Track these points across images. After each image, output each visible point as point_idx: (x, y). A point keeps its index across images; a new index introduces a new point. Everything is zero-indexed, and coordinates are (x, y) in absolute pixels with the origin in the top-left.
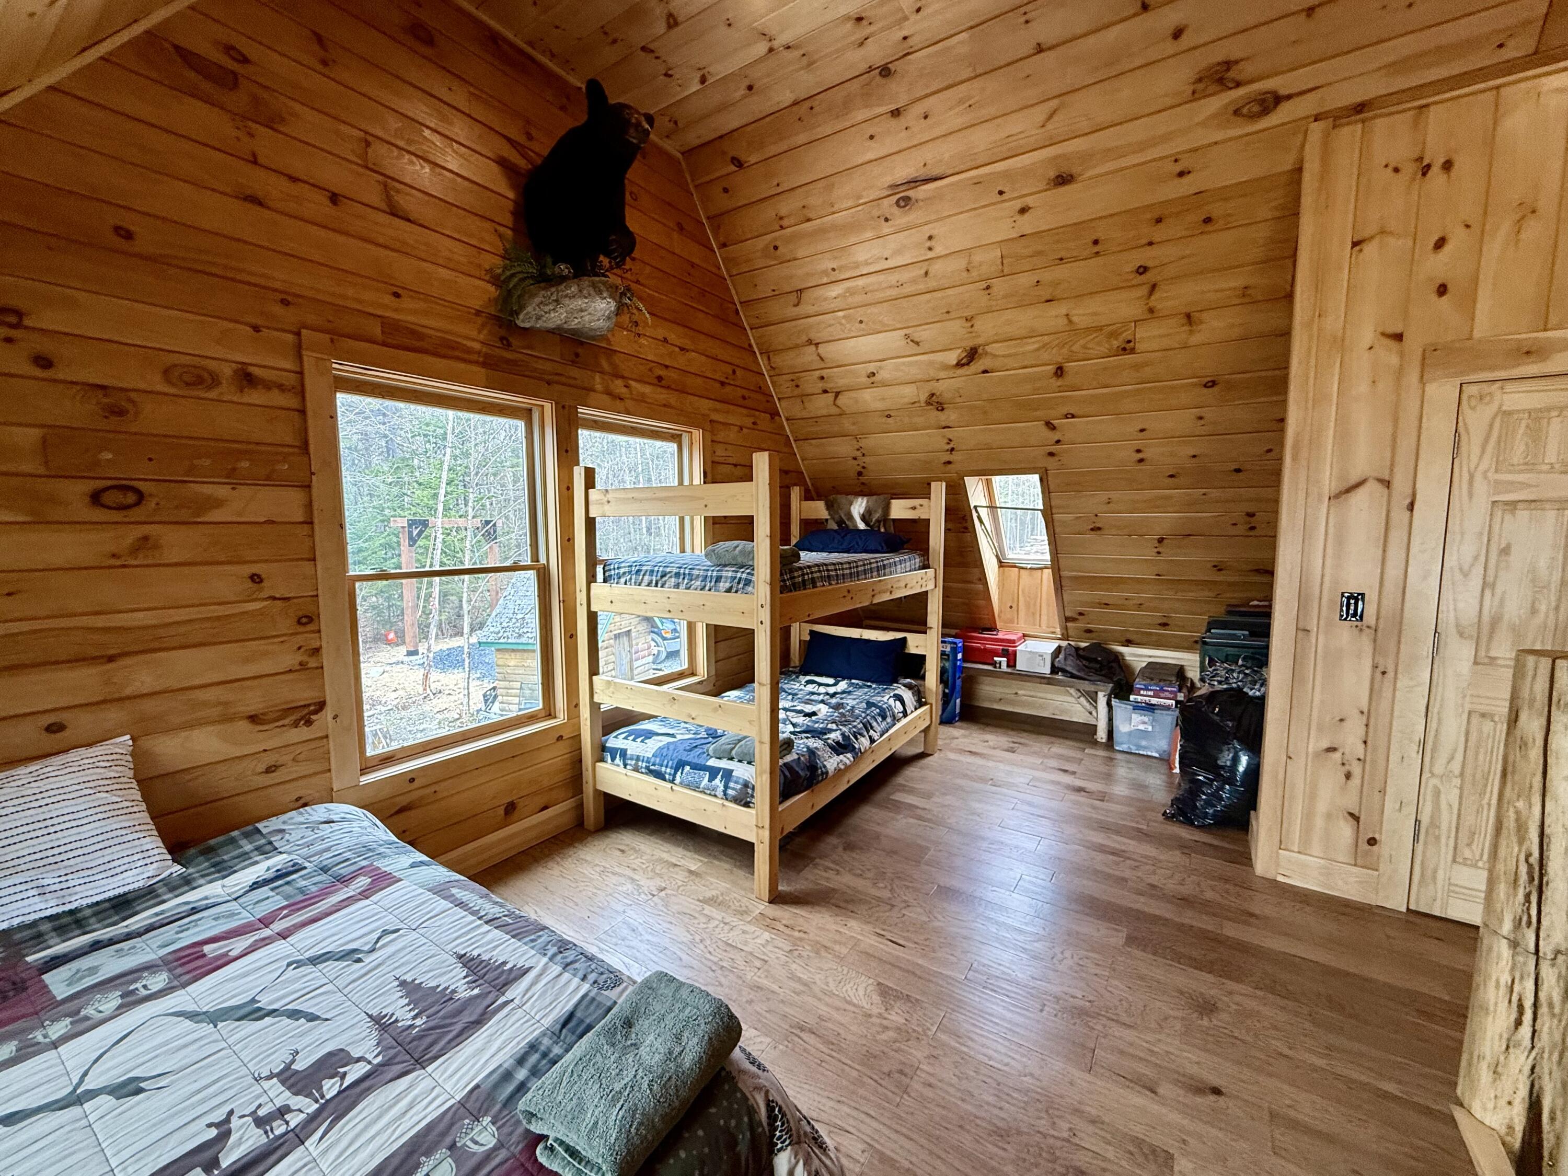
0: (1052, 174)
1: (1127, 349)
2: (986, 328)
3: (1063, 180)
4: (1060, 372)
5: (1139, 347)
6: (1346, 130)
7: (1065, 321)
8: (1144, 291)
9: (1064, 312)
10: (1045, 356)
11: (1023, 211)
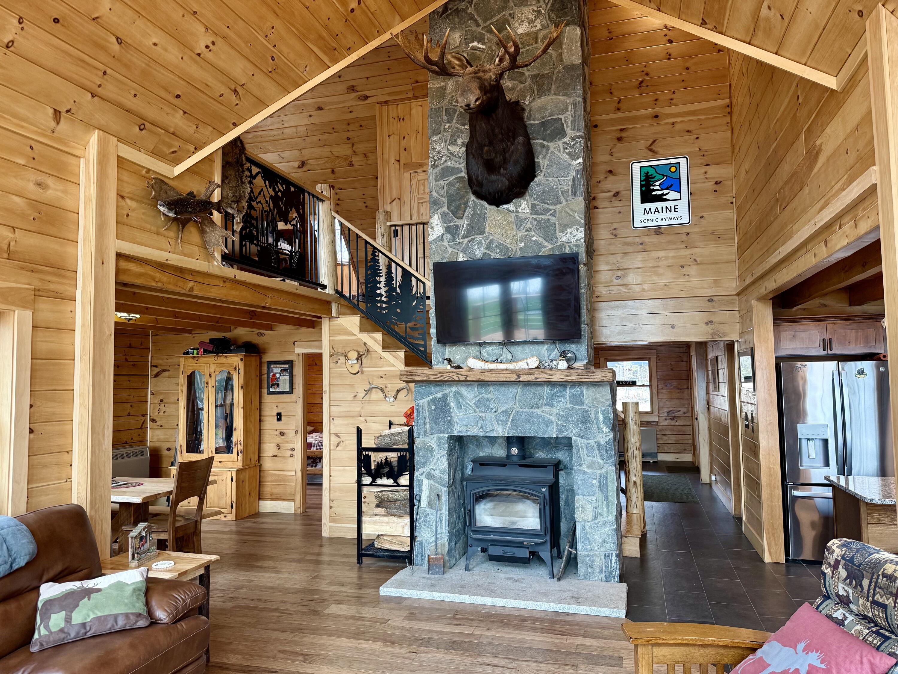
0: (316, 106)
1: (351, 165)
2: (306, 154)
3: (320, 109)
4: (333, 172)
5: (355, 164)
6: (384, 107)
7: (330, 153)
8: (350, 145)
9: (329, 150)
10: (327, 165)
11: (310, 116)
